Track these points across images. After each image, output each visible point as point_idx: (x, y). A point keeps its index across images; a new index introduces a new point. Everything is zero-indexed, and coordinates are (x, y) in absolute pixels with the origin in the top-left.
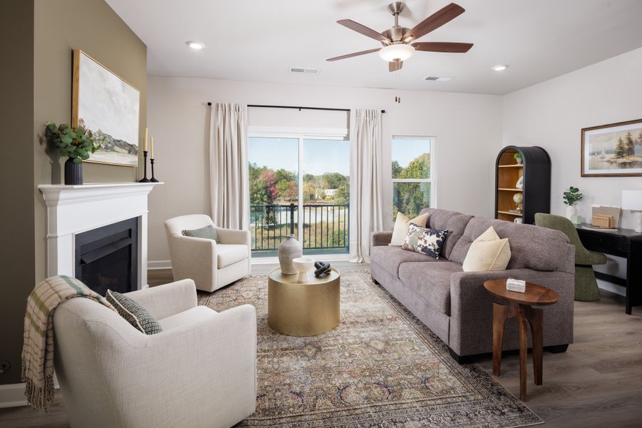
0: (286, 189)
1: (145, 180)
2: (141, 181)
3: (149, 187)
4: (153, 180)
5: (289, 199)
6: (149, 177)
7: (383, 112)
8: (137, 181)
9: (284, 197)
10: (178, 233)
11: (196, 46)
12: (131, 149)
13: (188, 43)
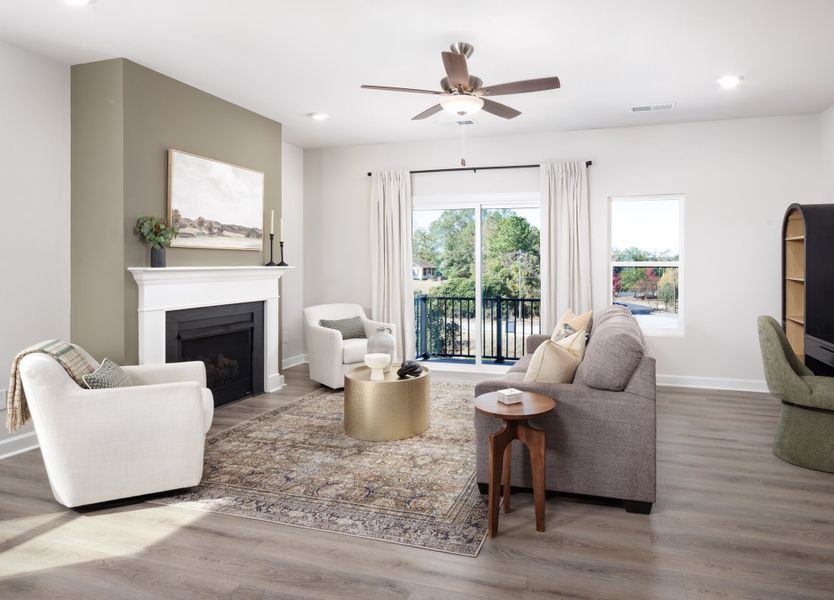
0: (637, 279)
1: (271, 264)
2: (267, 265)
3: (277, 271)
4: (282, 264)
5: (642, 295)
6: (277, 260)
7: (589, 164)
8: (263, 265)
9: (635, 291)
10: (315, 323)
11: (319, 117)
12: (251, 233)
13: (311, 115)
